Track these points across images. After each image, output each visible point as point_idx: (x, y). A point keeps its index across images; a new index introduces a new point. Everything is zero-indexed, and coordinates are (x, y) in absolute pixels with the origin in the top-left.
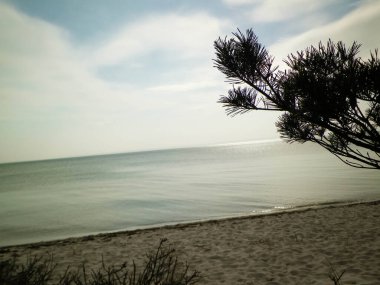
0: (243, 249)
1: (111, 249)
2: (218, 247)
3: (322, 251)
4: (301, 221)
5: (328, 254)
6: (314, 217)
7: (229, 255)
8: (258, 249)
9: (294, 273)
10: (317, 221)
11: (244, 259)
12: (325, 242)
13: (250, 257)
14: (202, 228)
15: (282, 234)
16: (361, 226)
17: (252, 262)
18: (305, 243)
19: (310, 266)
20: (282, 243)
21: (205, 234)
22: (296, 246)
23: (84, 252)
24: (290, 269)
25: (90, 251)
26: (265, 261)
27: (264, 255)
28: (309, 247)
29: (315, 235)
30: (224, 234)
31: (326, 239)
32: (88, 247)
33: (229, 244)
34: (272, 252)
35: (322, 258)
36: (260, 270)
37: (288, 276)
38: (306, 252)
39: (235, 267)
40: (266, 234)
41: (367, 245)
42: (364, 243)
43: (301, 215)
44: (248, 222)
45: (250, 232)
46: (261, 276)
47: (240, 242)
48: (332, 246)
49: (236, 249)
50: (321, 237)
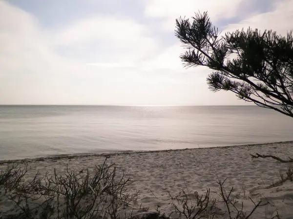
0: (147, 170)
1: (57, 167)
2: (131, 169)
3: (196, 173)
4: (182, 156)
5: (199, 175)
6: (190, 153)
7: (138, 173)
8: (157, 171)
9: (179, 185)
10: (192, 156)
11: (148, 177)
12: (198, 168)
13: (152, 175)
14: (119, 157)
15: (170, 162)
16: (218, 160)
17: (153, 178)
18: (185, 169)
19: (189, 182)
20: (171, 168)
21: (121, 160)
22: (179, 170)
23: (38, 168)
24: (177, 183)
25: (42, 168)
26: (161, 178)
27: (160, 174)
28: (188, 171)
29: (191, 164)
30: (134, 161)
31: (198, 167)
32: (41, 165)
33: (137, 167)
34: (166, 173)
35: (196, 177)
36: (158, 183)
37: (176, 187)
38: (186, 173)
39: (142, 181)
40: (160, 162)
41: (222, 171)
42: (219, 169)
43: (182, 152)
44: (149, 154)
45: (151, 161)
46: (158, 187)
47: (144, 166)
48: (202, 171)
49: (142, 170)
50: (195, 165)
